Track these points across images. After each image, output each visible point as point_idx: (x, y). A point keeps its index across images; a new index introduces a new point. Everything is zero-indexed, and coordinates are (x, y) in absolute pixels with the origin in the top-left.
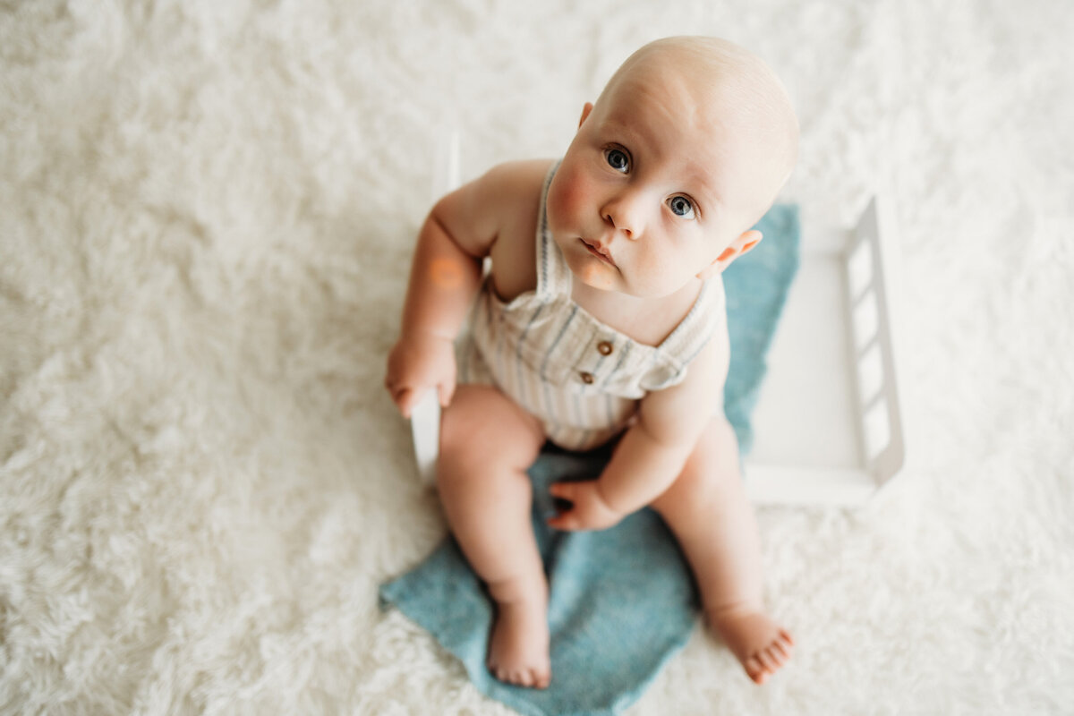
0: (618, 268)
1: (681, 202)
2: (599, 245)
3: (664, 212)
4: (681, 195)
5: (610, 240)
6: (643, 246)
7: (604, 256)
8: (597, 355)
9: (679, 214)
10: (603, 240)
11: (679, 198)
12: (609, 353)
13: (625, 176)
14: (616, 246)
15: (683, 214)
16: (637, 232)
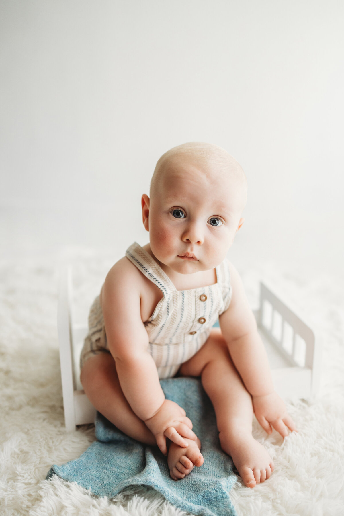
0: (198, 260)
1: (213, 221)
2: (188, 254)
3: (208, 227)
4: (214, 217)
5: (192, 250)
6: (206, 247)
7: (192, 258)
8: (202, 303)
9: (215, 226)
10: (189, 250)
11: (211, 219)
12: (206, 299)
13: (185, 219)
14: (196, 251)
15: (217, 225)
16: (202, 241)
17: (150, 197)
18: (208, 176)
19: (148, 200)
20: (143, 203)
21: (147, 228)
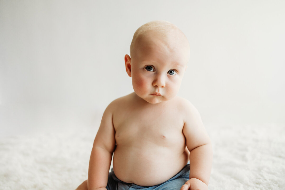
0: (162, 96)
1: (171, 72)
2: (157, 93)
3: (168, 76)
4: (171, 69)
5: (159, 91)
6: (167, 88)
10: (157, 91)
13: (154, 72)
14: (161, 91)
15: (173, 74)
16: (165, 85)
17: (131, 57)
18: (168, 47)
19: (130, 59)
20: (126, 60)
21: (130, 75)
